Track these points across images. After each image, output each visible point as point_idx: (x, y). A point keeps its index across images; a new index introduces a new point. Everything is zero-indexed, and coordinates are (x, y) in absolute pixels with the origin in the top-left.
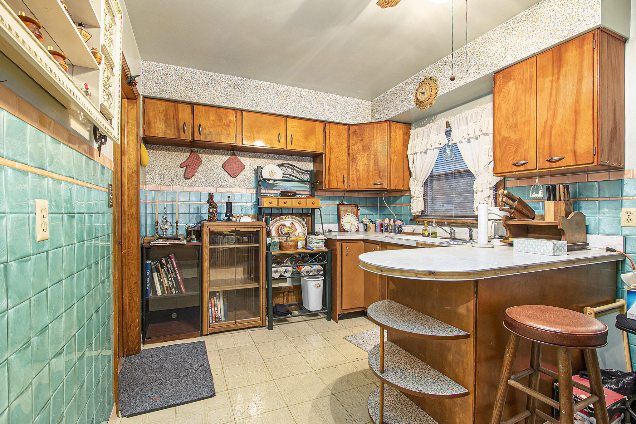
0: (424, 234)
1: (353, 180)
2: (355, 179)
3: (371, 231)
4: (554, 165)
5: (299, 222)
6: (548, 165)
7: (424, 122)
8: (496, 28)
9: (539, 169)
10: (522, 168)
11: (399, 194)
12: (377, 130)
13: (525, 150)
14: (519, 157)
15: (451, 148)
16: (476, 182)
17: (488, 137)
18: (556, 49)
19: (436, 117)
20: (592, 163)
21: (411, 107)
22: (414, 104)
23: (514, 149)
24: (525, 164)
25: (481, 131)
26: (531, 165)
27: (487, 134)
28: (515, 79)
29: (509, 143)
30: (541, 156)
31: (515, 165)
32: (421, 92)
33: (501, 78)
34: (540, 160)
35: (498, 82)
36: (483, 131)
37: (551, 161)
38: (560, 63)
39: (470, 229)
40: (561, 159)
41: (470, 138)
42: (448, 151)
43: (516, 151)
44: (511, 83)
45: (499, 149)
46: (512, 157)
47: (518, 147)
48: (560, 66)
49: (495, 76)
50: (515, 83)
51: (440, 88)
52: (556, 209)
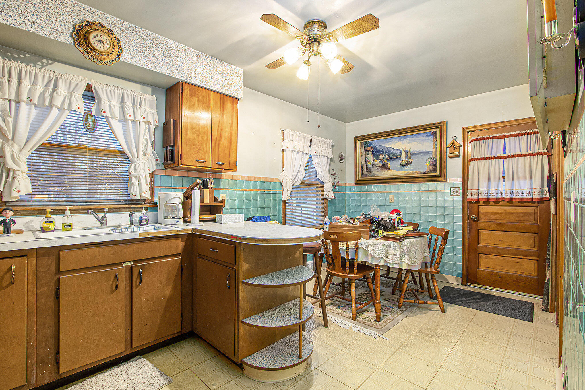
0: (48, 228)
4: (220, 167)
6: (217, 166)
7: (19, 56)
9: (212, 168)
10: (202, 165)
13: (205, 152)
14: (200, 156)
15: (93, 118)
16: (134, 165)
17: (147, 126)
18: (222, 96)
19: (51, 64)
20: (235, 170)
21: (61, 39)
22: (71, 41)
23: (197, 150)
24: (204, 162)
25: (144, 118)
26: (208, 164)
27: (148, 123)
28: (198, 97)
29: (193, 143)
30: (213, 160)
31: (198, 161)
32: (98, 38)
33: (188, 89)
34: (213, 162)
35: (186, 91)
36: (147, 119)
37: (218, 164)
38: (224, 106)
39: (132, 213)
40: (224, 164)
41: (130, 120)
42: (90, 120)
43: (198, 152)
44: (195, 99)
45: (185, 145)
46: (195, 155)
47: (200, 149)
48: (224, 108)
49: (182, 83)
50: (198, 101)
51: (123, 53)
52: (210, 194)
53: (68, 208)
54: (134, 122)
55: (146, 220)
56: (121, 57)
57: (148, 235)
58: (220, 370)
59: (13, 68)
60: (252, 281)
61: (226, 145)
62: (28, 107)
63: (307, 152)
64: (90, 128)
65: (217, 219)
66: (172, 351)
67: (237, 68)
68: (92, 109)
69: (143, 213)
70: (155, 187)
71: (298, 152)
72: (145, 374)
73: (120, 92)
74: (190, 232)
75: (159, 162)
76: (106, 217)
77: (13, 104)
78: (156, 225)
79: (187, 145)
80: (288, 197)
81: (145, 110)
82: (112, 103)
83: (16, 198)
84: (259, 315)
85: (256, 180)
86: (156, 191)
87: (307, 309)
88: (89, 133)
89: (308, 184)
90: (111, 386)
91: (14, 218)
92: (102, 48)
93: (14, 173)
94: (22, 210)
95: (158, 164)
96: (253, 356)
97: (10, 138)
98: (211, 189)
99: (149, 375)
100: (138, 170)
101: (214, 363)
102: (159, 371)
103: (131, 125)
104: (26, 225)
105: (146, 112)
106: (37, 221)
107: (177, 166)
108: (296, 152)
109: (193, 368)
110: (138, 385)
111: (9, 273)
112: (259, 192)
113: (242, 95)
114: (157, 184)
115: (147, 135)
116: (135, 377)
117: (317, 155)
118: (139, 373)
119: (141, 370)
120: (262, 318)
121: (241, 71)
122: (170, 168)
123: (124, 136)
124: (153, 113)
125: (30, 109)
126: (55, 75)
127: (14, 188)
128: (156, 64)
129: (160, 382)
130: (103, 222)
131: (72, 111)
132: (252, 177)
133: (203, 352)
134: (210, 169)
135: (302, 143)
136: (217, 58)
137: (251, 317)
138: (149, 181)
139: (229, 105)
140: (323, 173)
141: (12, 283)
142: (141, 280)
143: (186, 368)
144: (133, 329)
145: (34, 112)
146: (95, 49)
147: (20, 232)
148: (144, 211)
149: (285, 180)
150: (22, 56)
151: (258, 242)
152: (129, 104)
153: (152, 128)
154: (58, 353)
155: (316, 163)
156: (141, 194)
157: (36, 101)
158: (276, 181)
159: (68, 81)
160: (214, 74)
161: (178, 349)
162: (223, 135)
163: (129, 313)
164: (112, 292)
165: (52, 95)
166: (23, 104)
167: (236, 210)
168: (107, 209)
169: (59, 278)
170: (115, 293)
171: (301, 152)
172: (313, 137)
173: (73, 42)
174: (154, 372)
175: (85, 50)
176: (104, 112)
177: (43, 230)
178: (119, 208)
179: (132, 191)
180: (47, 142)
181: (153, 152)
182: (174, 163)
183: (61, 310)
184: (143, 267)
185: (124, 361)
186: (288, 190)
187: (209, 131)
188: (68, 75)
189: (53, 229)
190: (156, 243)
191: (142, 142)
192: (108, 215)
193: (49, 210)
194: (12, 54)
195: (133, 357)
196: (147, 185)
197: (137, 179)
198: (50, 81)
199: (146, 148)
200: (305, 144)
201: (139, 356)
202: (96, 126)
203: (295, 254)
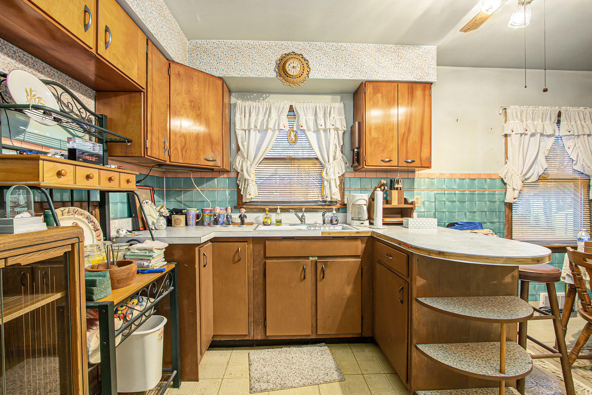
0: (267, 222)
1: (176, 148)
2: (179, 149)
3: (181, 225)
4: (409, 165)
5: (86, 221)
6: (405, 164)
7: (250, 97)
8: (371, 44)
9: (400, 167)
10: (388, 164)
11: (209, 175)
12: (209, 86)
13: (391, 150)
14: (385, 155)
15: (294, 133)
16: (326, 170)
17: (336, 132)
18: (410, 85)
19: (268, 96)
20: (429, 167)
21: (268, 76)
22: (274, 75)
23: (382, 149)
24: (390, 161)
25: (333, 125)
26: (394, 163)
27: (337, 129)
28: (382, 93)
29: (378, 143)
30: (401, 157)
31: (383, 161)
32: (292, 65)
33: (371, 88)
34: (400, 160)
35: (369, 90)
36: (335, 126)
37: (407, 162)
38: (413, 95)
39: (324, 214)
40: (413, 161)
41: (322, 129)
42: (292, 135)
43: (383, 150)
44: (379, 95)
45: (369, 145)
46: (380, 155)
47: (385, 147)
48: (412, 97)
49: (365, 83)
50: (382, 97)
51: (311, 71)
52: (399, 196)
53: (279, 207)
54: (325, 131)
55: (336, 220)
56: (310, 75)
57: (329, 234)
58: (393, 391)
59: (246, 106)
60: (427, 301)
61: (417, 139)
62: (254, 132)
63: (550, 132)
64: (293, 142)
65: (404, 223)
66: (353, 350)
67: (427, 47)
68: (293, 126)
69: (334, 214)
70: (345, 189)
71: (533, 135)
72: (324, 362)
73: (314, 106)
74: (369, 235)
75: (348, 165)
76: (304, 216)
77: (247, 132)
78: (345, 225)
79: (371, 146)
80: (514, 199)
81: (334, 118)
82: (308, 117)
83: (250, 200)
84: (440, 345)
85: (463, 177)
86: (347, 193)
87: (520, 361)
88: (292, 146)
89: (554, 179)
90: (298, 360)
91: (246, 214)
92: (295, 72)
93: (248, 182)
94: (254, 208)
95: (347, 167)
96: (431, 393)
97: (246, 157)
98: (400, 189)
99: (327, 364)
100: (329, 174)
101: (388, 379)
102: (336, 364)
103: (322, 133)
104: (256, 220)
105: (334, 120)
106: (261, 216)
107: (362, 168)
108: (528, 136)
109: (367, 375)
110: (317, 369)
111: (237, 253)
112: (467, 192)
113: (435, 78)
114: (347, 186)
115: (336, 140)
116: (317, 361)
117: (573, 135)
118: (320, 359)
119: (322, 357)
120: (442, 351)
121: (433, 49)
122: (357, 170)
123: (318, 145)
124: (341, 120)
125: (256, 134)
126: (269, 104)
127: (247, 193)
128: (339, 72)
129: (333, 375)
130: (302, 220)
131: (281, 130)
132: (457, 174)
133: (380, 364)
134: (397, 168)
135: (540, 120)
136: (402, 44)
137: (428, 345)
138: (338, 183)
139: (419, 93)
140: (586, 160)
141: (239, 260)
142: (324, 275)
143: (360, 372)
144: (318, 318)
145: (259, 135)
146: (290, 75)
147: (251, 224)
148: (334, 212)
149: (509, 175)
150: (252, 96)
151: (432, 255)
152: (320, 115)
153: (341, 133)
154: (265, 319)
155: (572, 148)
156: (332, 195)
157: (258, 128)
158: (494, 177)
159: (278, 107)
160: (399, 62)
161: (358, 350)
162: (413, 128)
163: (314, 302)
164: (301, 281)
165: (268, 121)
166: (252, 131)
167: (435, 214)
168: (304, 209)
169: (265, 262)
170: (303, 282)
171: (539, 134)
172: (563, 109)
173: (276, 75)
174: (332, 364)
175: (284, 78)
176: (302, 126)
177: (264, 224)
178: (315, 208)
179: (324, 194)
180: (266, 156)
181: (342, 156)
182: (359, 164)
183: (267, 287)
184: (325, 263)
185: (312, 344)
186: (514, 189)
187: (395, 127)
188: (277, 102)
189: (270, 224)
190: (337, 243)
191: (332, 148)
192: (307, 215)
193: (267, 209)
194: (247, 97)
195: (320, 343)
196: (337, 187)
197: (328, 182)
198: (267, 110)
199: (335, 153)
200: (548, 122)
201: (324, 344)
202: (297, 140)
203: (503, 278)
